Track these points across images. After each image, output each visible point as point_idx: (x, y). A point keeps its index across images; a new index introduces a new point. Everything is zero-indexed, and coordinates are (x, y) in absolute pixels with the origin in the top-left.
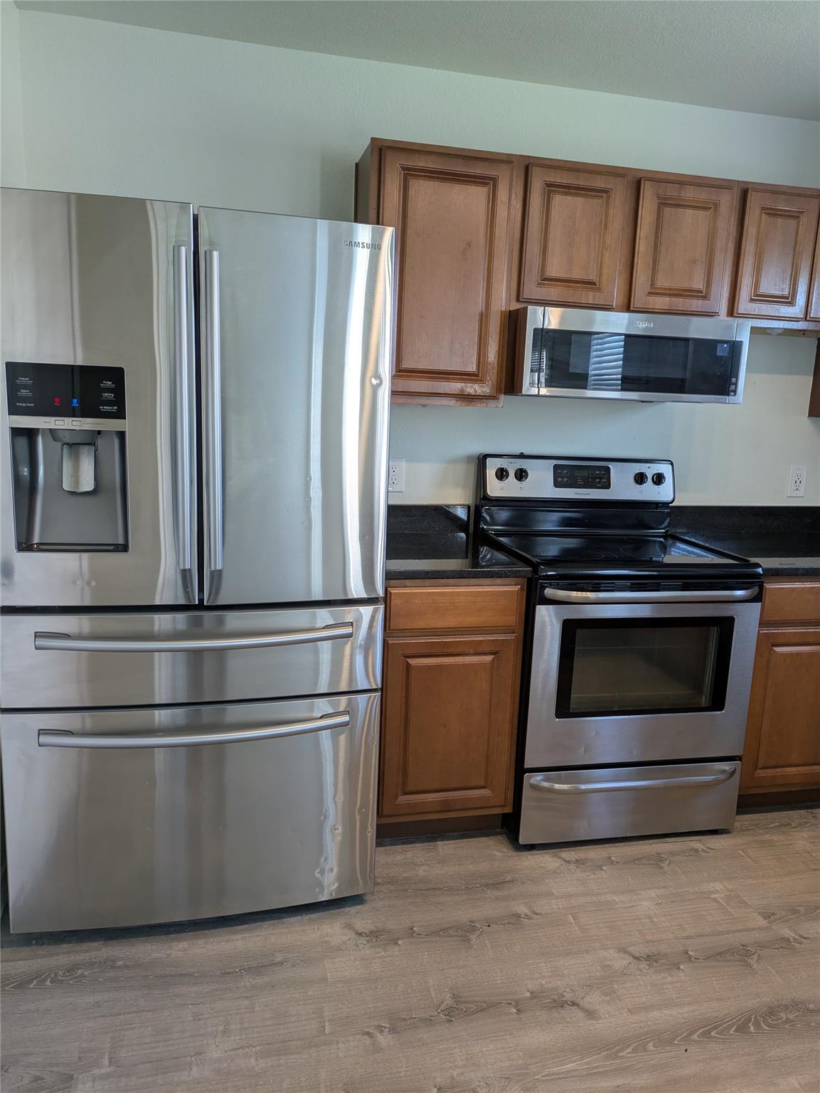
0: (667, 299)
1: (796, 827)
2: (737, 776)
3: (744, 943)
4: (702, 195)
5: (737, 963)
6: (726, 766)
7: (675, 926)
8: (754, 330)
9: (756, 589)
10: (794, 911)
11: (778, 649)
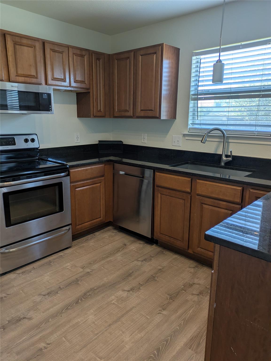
0: (23, 78)
1: (90, 240)
2: (71, 230)
3: (77, 278)
4: (30, 42)
5: (75, 284)
6: (67, 228)
7: (56, 281)
8: (54, 90)
9: (67, 172)
10: (90, 264)
11: (77, 189)
